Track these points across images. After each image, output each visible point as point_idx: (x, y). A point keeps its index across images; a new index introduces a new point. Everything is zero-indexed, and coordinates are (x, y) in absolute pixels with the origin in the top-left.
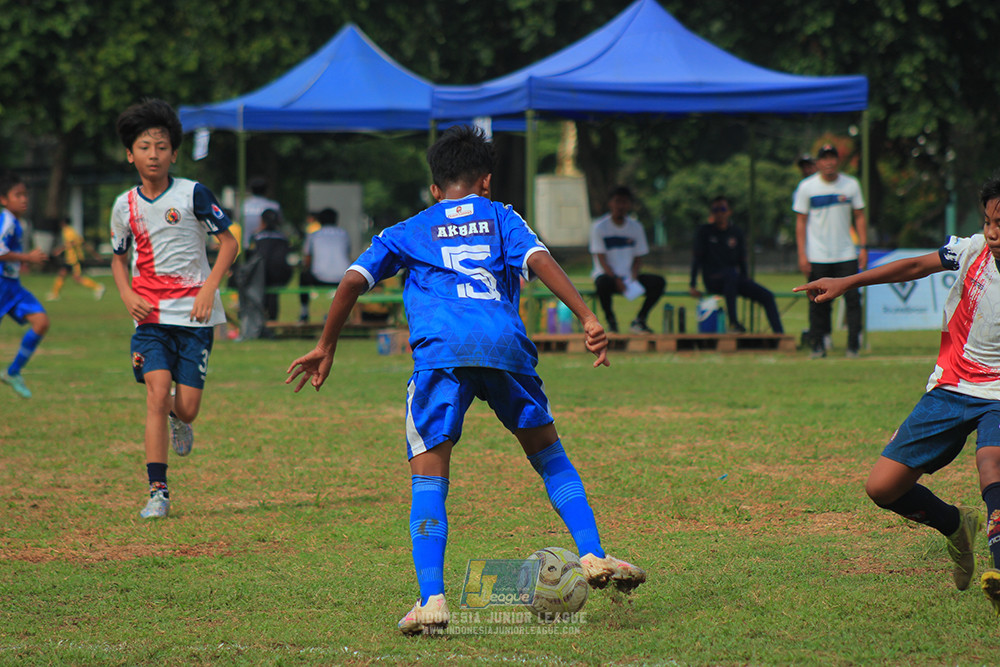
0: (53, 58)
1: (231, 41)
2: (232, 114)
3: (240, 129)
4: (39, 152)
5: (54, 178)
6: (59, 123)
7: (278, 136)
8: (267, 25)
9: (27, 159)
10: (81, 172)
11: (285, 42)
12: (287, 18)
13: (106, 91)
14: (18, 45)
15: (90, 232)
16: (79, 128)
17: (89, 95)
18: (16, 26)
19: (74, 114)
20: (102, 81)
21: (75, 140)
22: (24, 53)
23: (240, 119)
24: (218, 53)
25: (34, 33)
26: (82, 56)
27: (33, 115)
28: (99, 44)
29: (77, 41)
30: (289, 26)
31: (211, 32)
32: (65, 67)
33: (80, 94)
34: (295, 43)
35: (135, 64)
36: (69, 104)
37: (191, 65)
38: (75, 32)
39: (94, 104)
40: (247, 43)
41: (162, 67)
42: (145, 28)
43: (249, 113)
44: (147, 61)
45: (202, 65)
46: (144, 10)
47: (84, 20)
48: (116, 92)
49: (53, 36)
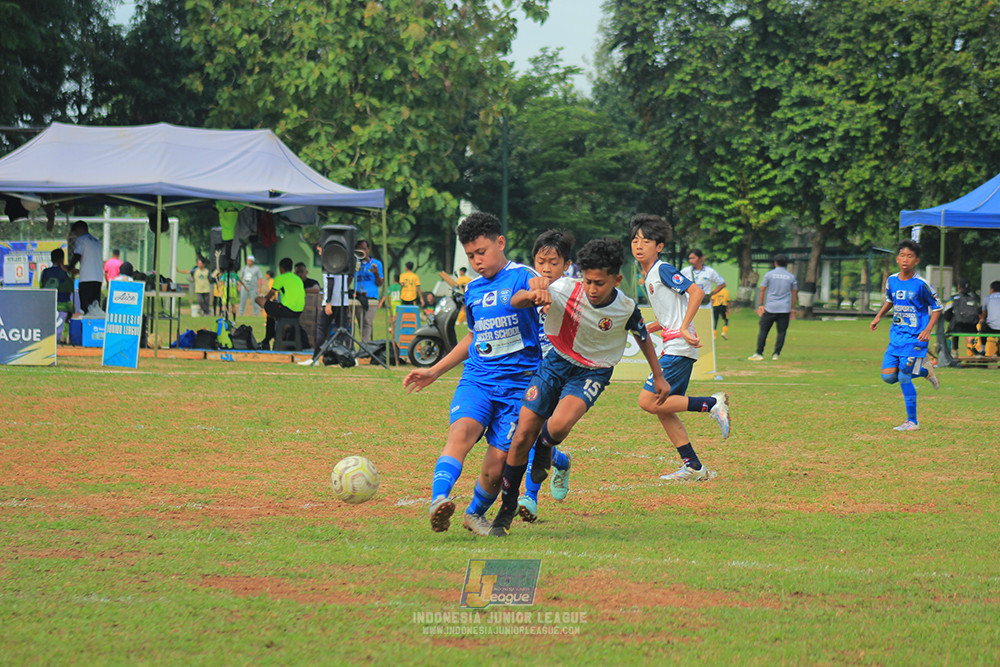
0: (817, 176)
1: (935, 167)
2: (937, 216)
3: (942, 226)
4: (803, 238)
5: (814, 256)
6: (818, 220)
7: (966, 230)
8: (959, 157)
9: (796, 243)
10: (832, 252)
11: (971, 169)
12: (973, 151)
13: (850, 199)
14: (794, 167)
15: (835, 292)
16: (832, 222)
17: (838, 201)
18: (793, 155)
19: (828, 213)
20: (848, 191)
21: (829, 230)
22: (797, 173)
23: (942, 218)
24: (926, 174)
25: (804, 159)
26: (834, 175)
27: (801, 213)
28: (847, 168)
29: (832, 165)
30: (975, 157)
31: (922, 160)
32: (823, 183)
33: (833, 200)
34: (978, 169)
35: (870, 181)
36: (824, 207)
37: (907, 183)
38: (831, 159)
39: (842, 206)
40: (945, 169)
41: (888, 183)
42: (877, 157)
43: (949, 215)
44: (878, 179)
45: (914, 182)
46: (877, 145)
47: (837, 150)
48: (858, 200)
49: (817, 161)
